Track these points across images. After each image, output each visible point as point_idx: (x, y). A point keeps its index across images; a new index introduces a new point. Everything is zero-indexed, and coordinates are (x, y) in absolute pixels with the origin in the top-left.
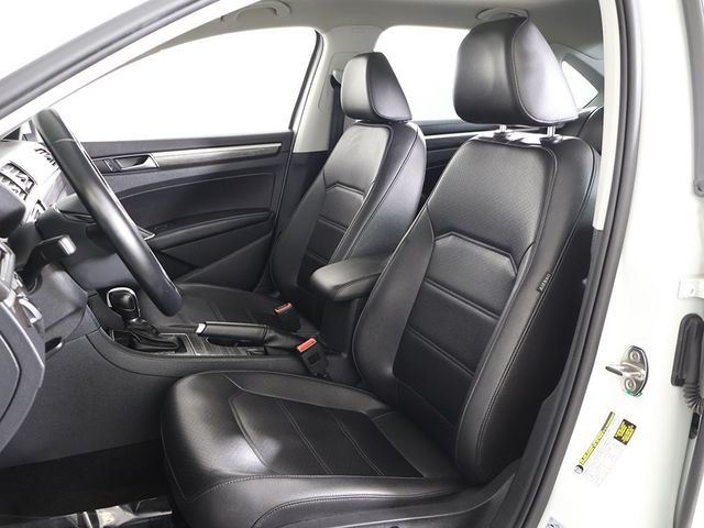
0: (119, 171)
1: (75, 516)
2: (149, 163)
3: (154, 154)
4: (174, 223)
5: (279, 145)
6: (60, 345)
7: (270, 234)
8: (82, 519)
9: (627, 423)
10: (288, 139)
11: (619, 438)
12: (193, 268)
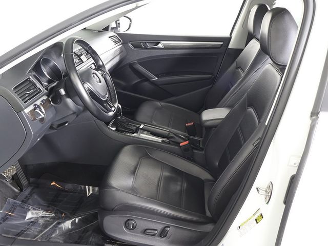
0: (146, 48)
1: (83, 186)
2: (160, 45)
3: (163, 42)
4: (168, 74)
5: (222, 43)
6: (67, 124)
7: (211, 86)
8: (85, 188)
9: (261, 215)
10: (227, 40)
11: (256, 220)
12: (173, 96)
